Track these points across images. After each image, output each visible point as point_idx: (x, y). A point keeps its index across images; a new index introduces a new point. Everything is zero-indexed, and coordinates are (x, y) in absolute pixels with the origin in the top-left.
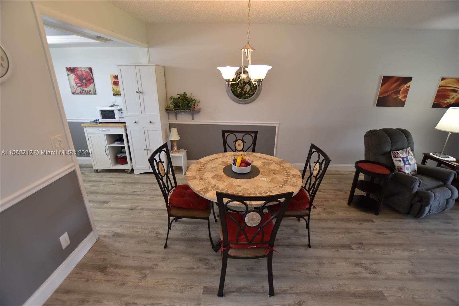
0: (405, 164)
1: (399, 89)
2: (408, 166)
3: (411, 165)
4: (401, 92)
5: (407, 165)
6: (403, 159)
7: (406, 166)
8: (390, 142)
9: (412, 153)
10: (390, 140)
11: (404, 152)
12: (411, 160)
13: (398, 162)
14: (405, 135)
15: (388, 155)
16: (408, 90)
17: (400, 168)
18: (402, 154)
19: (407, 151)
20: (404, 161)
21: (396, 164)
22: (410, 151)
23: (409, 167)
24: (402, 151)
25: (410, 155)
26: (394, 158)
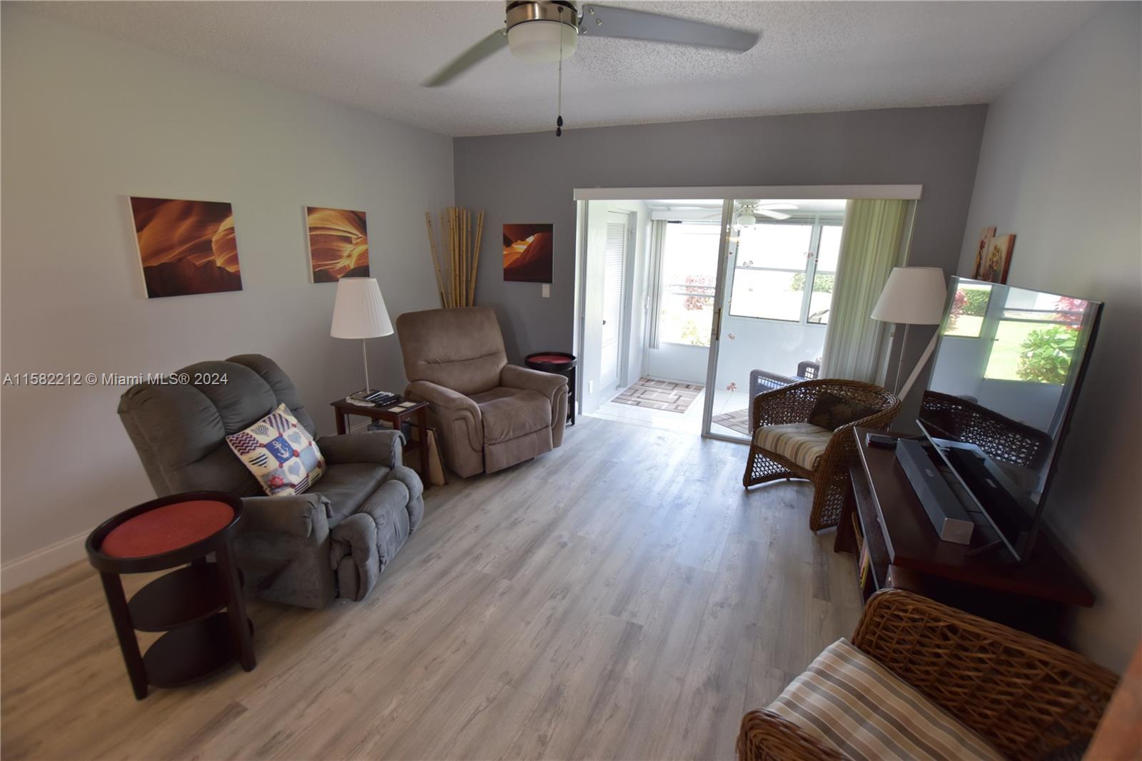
0: (282, 461)
1: (204, 238)
2: (294, 459)
3: (301, 455)
4: (214, 246)
5: (287, 459)
6: (269, 446)
7: (286, 465)
8: (213, 409)
9: (293, 420)
10: (209, 402)
11: (268, 425)
12: (297, 440)
13: (258, 461)
14: (259, 374)
15: (220, 452)
16: (234, 240)
17: (271, 478)
18: (263, 431)
19: (275, 418)
20: (275, 452)
21: (255, 470)
22: (285, 416)
23: (295, 463)
24: (260, 423)
25: (289, 428)
26: (242, 454)
